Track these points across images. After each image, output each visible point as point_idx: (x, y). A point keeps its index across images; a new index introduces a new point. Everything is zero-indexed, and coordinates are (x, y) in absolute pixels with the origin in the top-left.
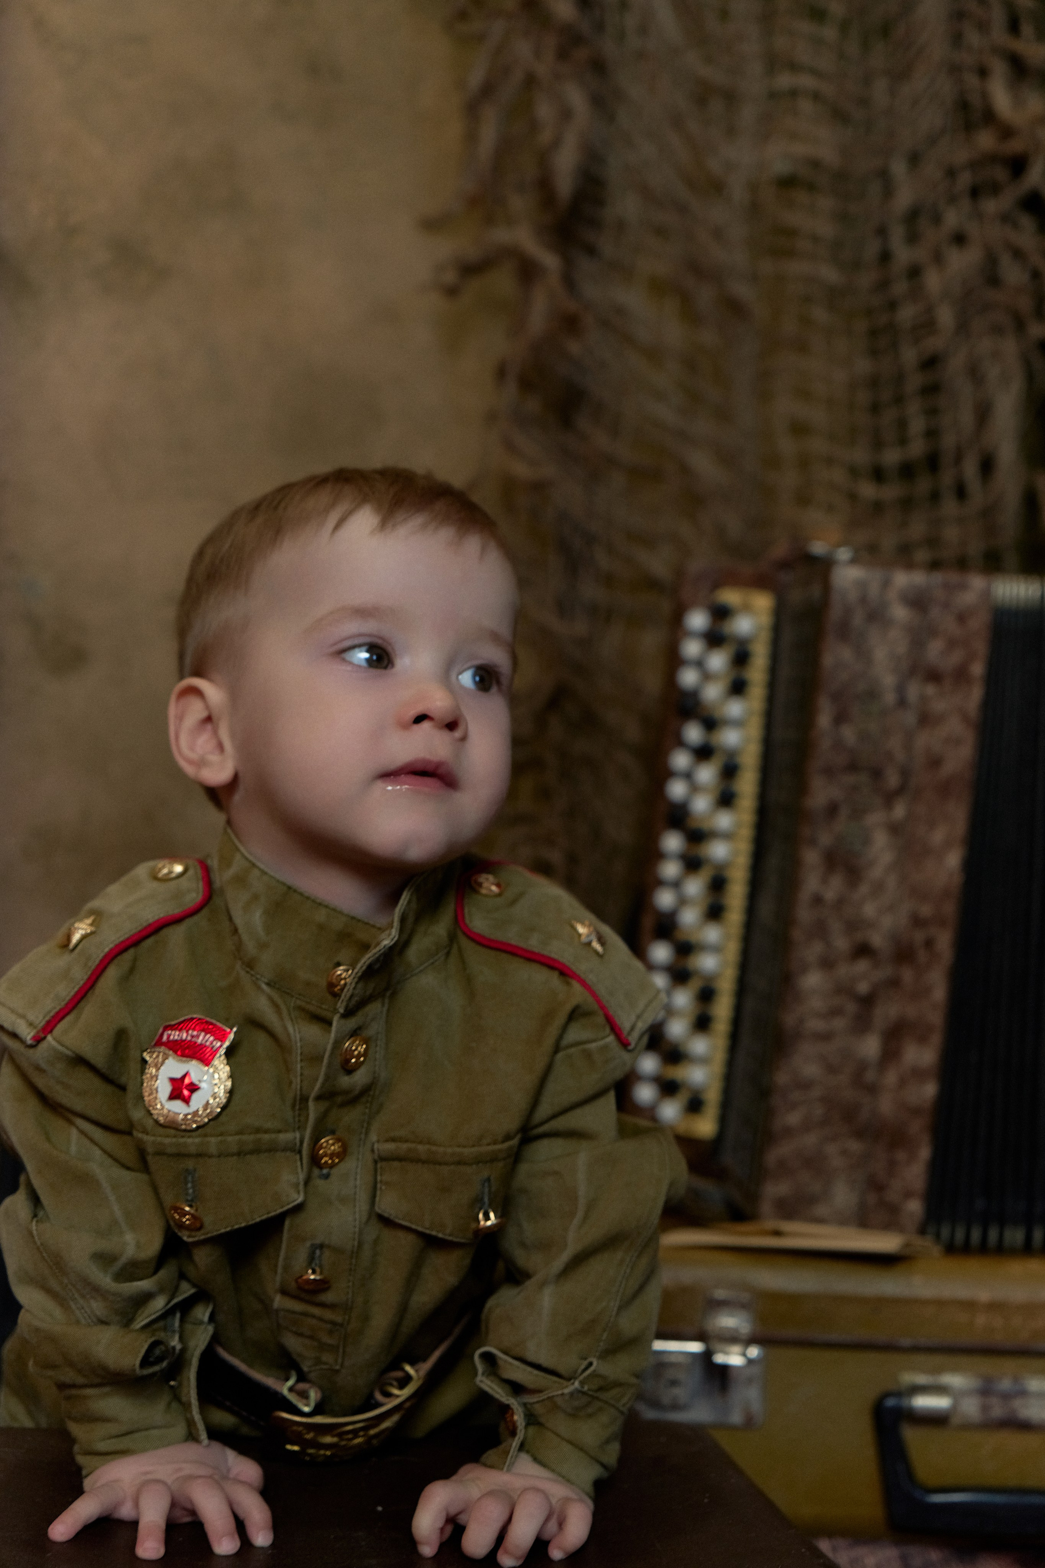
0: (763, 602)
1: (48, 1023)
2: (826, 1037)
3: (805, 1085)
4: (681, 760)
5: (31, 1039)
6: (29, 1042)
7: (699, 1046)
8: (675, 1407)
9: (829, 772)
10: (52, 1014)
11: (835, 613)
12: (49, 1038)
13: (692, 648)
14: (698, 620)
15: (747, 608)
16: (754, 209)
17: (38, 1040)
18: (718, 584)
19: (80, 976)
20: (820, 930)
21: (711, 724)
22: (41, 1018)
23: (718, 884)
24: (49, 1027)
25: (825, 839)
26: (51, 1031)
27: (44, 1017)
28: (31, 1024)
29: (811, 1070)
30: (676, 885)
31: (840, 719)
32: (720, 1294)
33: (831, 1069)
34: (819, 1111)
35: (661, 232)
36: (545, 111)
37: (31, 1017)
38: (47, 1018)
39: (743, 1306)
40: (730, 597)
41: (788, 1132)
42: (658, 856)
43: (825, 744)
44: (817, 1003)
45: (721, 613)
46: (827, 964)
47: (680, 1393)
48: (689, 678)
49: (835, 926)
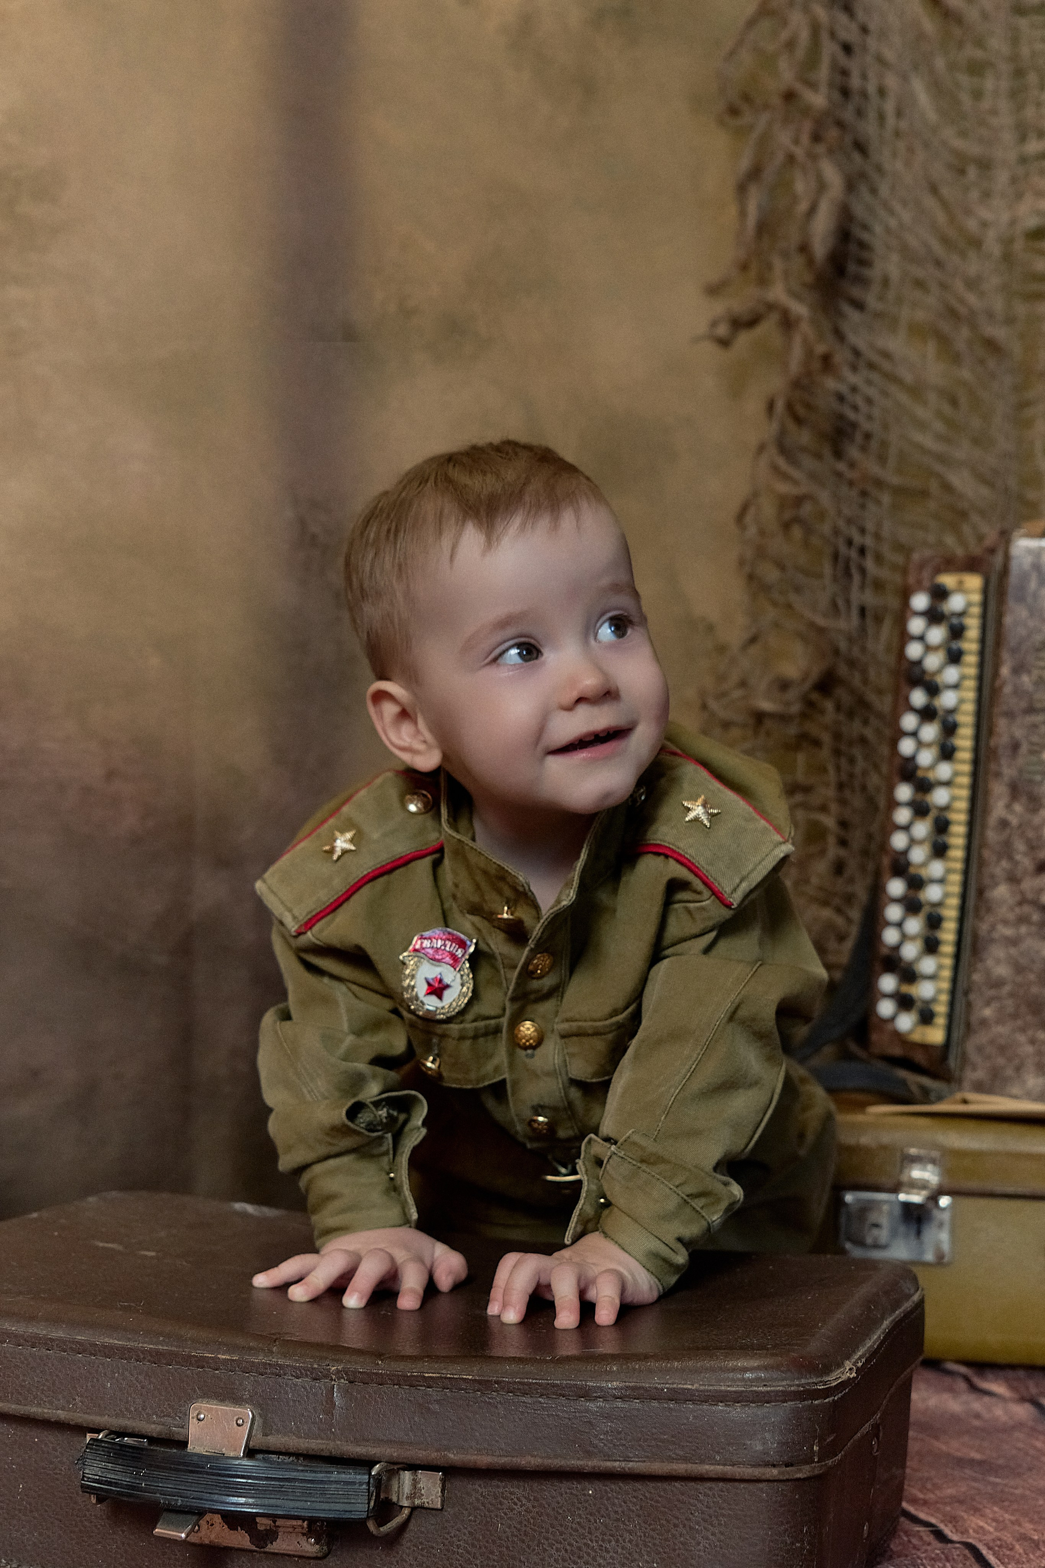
0: (974, 582)
1: (310, 920)
2: (1014, 942)
3: (998, 984)
4: (909, 721)
5: (295, 931)
6: (294, 934)
7: (928, 965)
8: (876, 1246)
9: (1010, 715)
10: (314, 913)
11: (1013, 579)
12: (309, 933)
13: (916, 625)
14: (920, 601)
15: (961, 588)
16: (1007, 258)
17: (300, 934)
18: (938, 571)
19: (339, 886)
20: (1006, 850)
21: (933, 690)
22: (304, 914)
23: (942, 826)
24: (309, 924)
25: (1008, 772)
26: (310, 928)
27: (307, 915)
28: (295, 918)
29: (1002, 971)
30: (906, 828)
31: (1017, 670)
32: (913, 1151)
33: (1019, 969)
34: (1010, 1003)
35: (919, 284)
36: (801, 186)
37: (296, 912)
38: (309, 916)
39: (933, 1161)
40: (948, 580)
41: (984, 1022)
42: (893, 804)
43: (1007, 690)
44: (1003, 911)
45: (940, 594)
46: (1013, 879)
47: (883, 1235)
48: (914, 650)
49: (1020, 846)
